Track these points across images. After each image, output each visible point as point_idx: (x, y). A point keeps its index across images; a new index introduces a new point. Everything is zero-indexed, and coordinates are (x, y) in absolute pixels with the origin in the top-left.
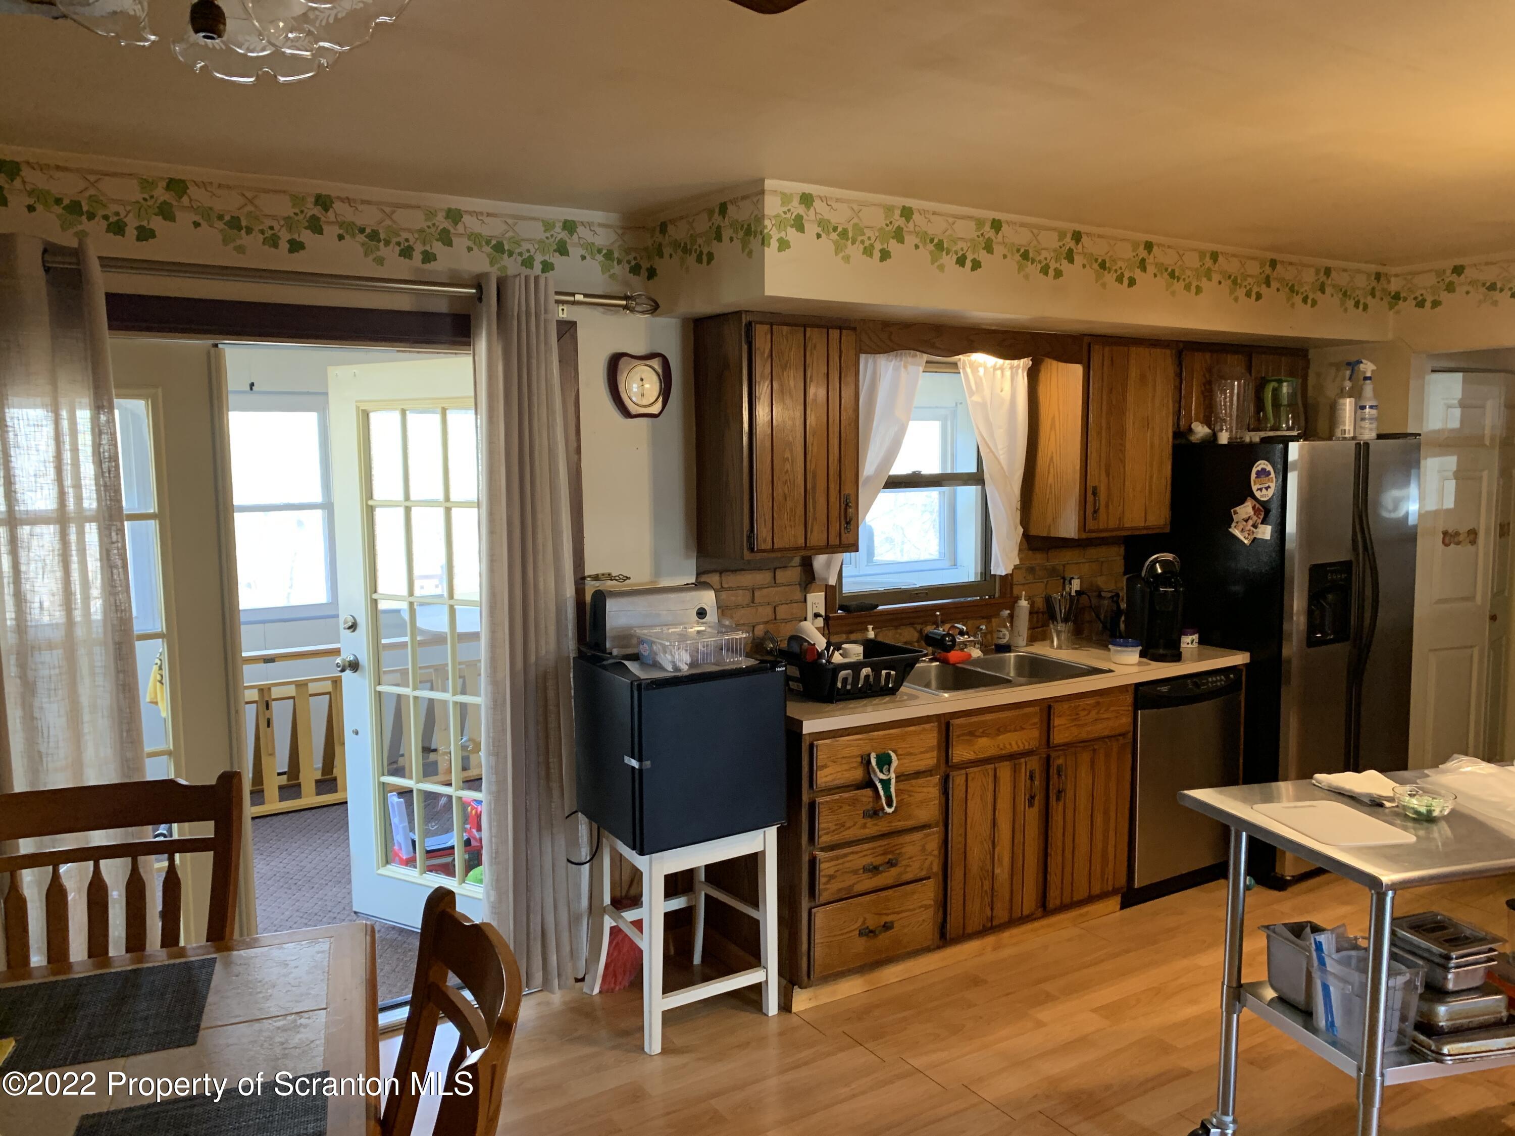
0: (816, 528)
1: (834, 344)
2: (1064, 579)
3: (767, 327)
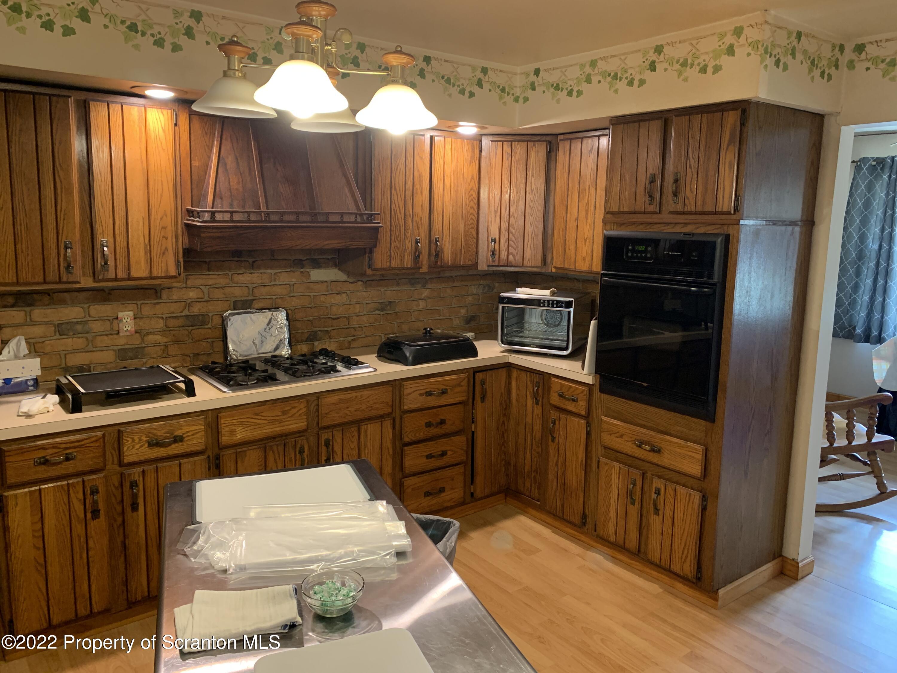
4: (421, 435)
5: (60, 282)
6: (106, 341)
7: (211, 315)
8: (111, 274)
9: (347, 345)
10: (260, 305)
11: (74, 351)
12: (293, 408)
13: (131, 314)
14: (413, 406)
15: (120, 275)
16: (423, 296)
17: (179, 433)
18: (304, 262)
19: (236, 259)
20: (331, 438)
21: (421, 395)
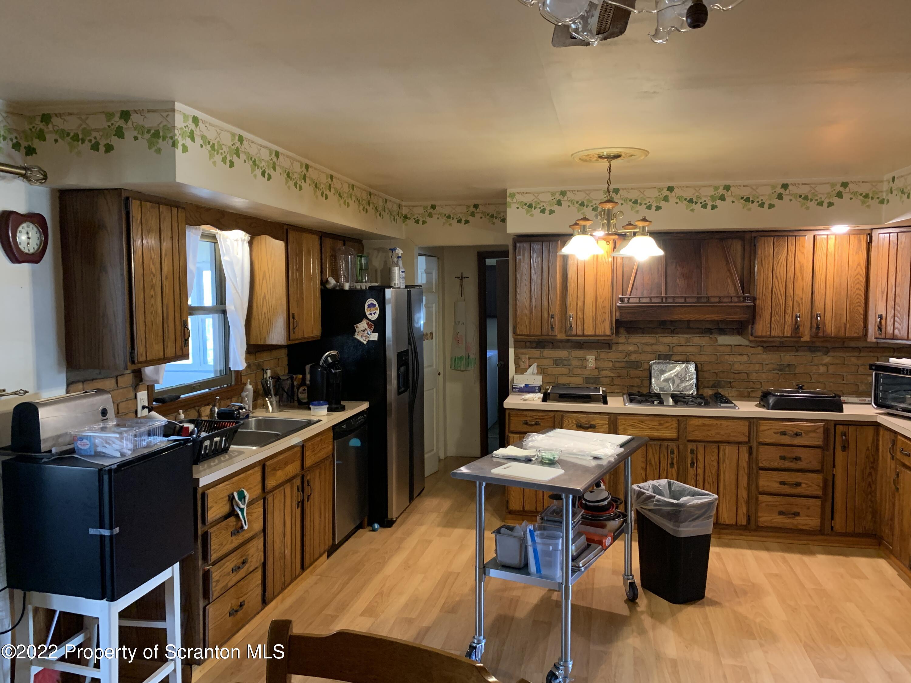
0: (169, 344)
1: (175, 218)
2: (263, 370)
3: (138, 202)
4: (776, 465)
5: (548, 335)
6: (579, 371)
7: (643, 362)
8: (574, 333)
9: (746, 394)
10: (677, 358)
11: (562, 375)
12: (667, 422)
13: (594, 357)
14: (767, 440)
15: (579, 333)
16: (824, 362)
17: (593, 423)
18: (712, 331)
19: (662, 327)
20: (695, 449)
21: (775, 433)
